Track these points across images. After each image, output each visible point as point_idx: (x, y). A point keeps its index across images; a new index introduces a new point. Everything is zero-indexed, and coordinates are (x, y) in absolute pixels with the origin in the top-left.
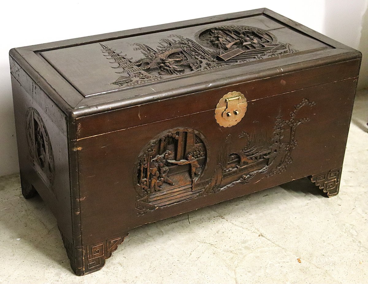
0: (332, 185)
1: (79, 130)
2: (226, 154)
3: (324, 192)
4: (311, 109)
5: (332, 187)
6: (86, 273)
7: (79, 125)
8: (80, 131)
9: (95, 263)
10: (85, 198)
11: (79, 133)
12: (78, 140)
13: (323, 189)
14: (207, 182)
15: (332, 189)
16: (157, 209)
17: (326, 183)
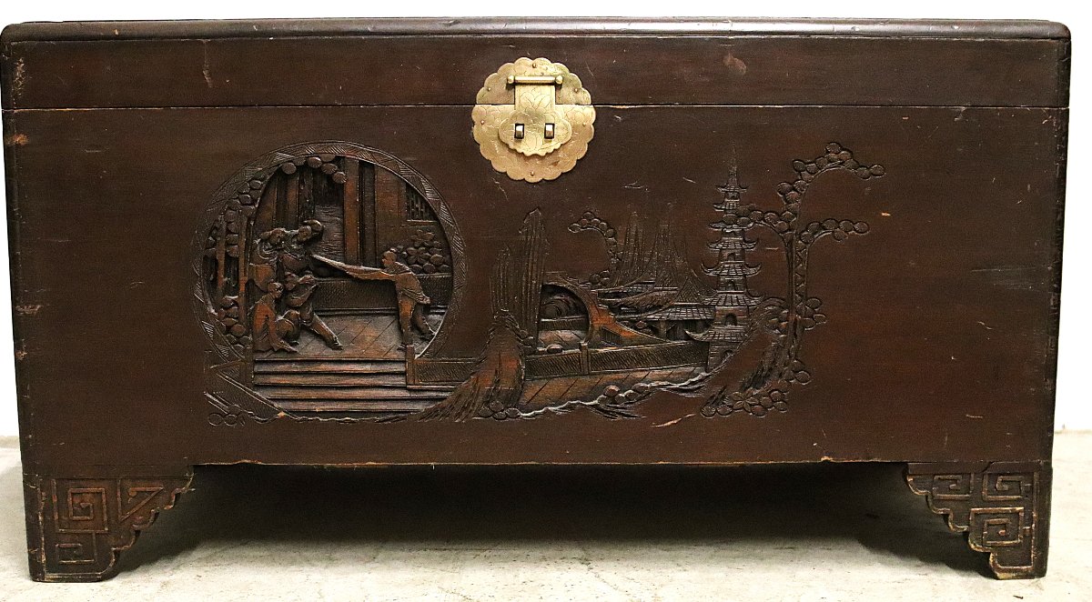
0: (1004, 526)
1: (20, 79)
2: (527, 283)
3: (973, 546)
4: (868, 189)
5: (1006, 538)
6: (51, 576)
7: (21, 63)
8: (21, 83)
9: (76, 548)
10: (38, 307)
11: (20, 91)
12: (16, 111)
13: (966, 534)
14: (463, 367)
15: (1008, 546)
16: (282, 417)
17: (976, 514)
